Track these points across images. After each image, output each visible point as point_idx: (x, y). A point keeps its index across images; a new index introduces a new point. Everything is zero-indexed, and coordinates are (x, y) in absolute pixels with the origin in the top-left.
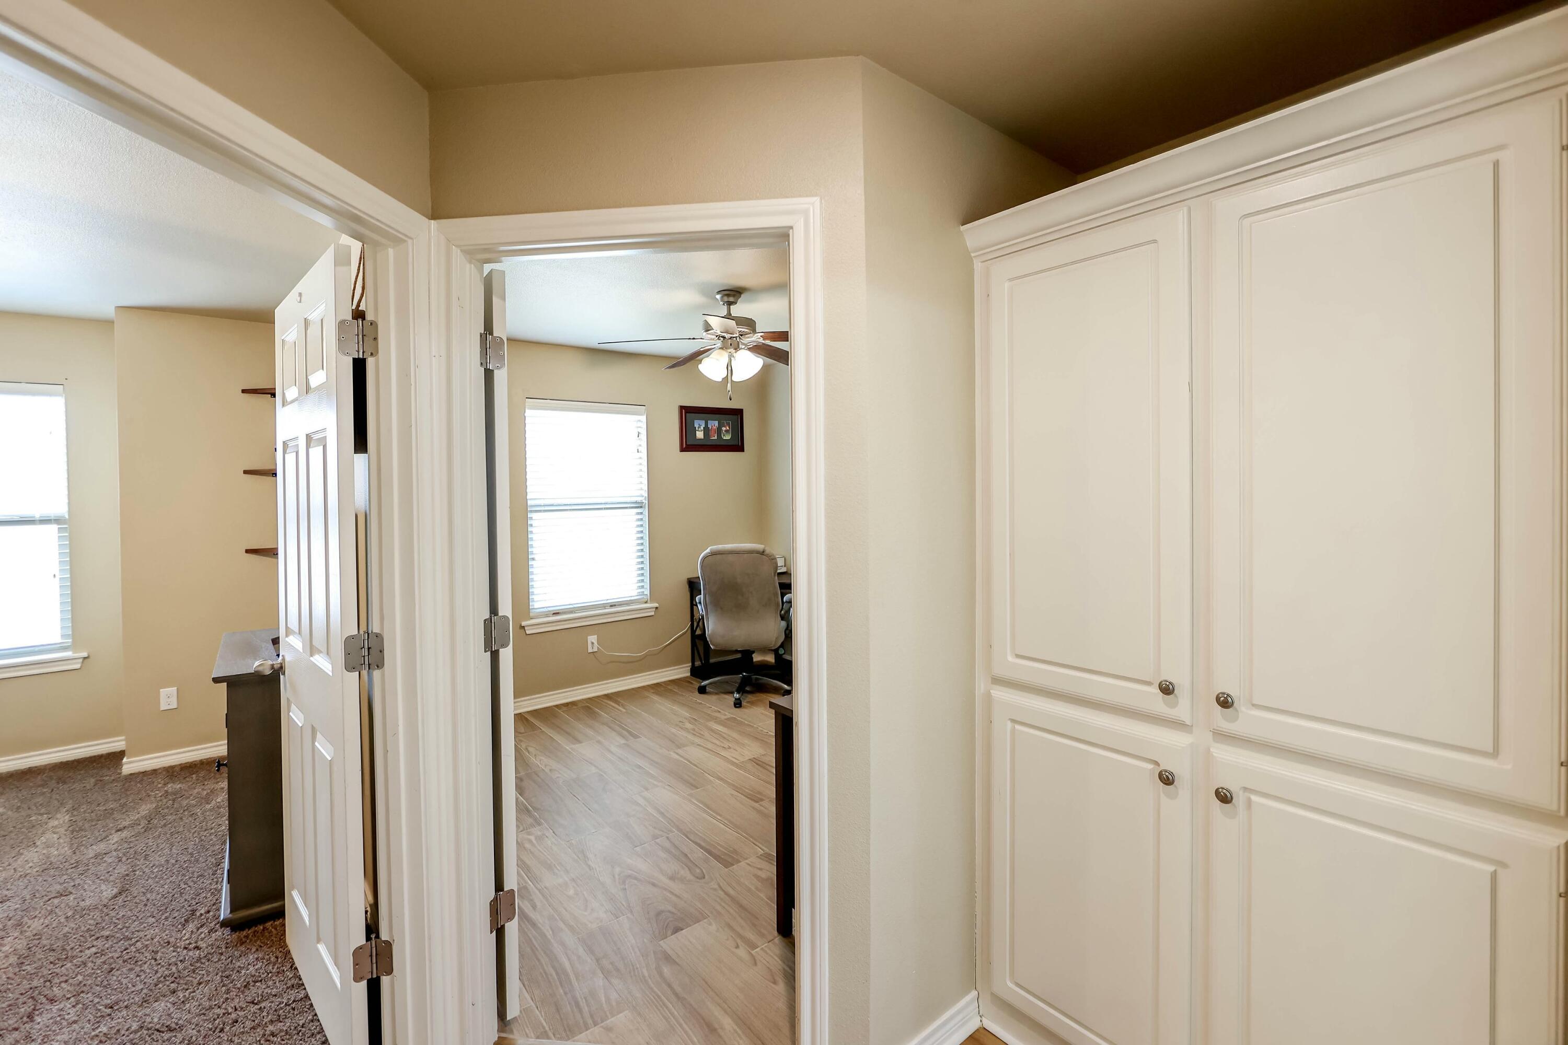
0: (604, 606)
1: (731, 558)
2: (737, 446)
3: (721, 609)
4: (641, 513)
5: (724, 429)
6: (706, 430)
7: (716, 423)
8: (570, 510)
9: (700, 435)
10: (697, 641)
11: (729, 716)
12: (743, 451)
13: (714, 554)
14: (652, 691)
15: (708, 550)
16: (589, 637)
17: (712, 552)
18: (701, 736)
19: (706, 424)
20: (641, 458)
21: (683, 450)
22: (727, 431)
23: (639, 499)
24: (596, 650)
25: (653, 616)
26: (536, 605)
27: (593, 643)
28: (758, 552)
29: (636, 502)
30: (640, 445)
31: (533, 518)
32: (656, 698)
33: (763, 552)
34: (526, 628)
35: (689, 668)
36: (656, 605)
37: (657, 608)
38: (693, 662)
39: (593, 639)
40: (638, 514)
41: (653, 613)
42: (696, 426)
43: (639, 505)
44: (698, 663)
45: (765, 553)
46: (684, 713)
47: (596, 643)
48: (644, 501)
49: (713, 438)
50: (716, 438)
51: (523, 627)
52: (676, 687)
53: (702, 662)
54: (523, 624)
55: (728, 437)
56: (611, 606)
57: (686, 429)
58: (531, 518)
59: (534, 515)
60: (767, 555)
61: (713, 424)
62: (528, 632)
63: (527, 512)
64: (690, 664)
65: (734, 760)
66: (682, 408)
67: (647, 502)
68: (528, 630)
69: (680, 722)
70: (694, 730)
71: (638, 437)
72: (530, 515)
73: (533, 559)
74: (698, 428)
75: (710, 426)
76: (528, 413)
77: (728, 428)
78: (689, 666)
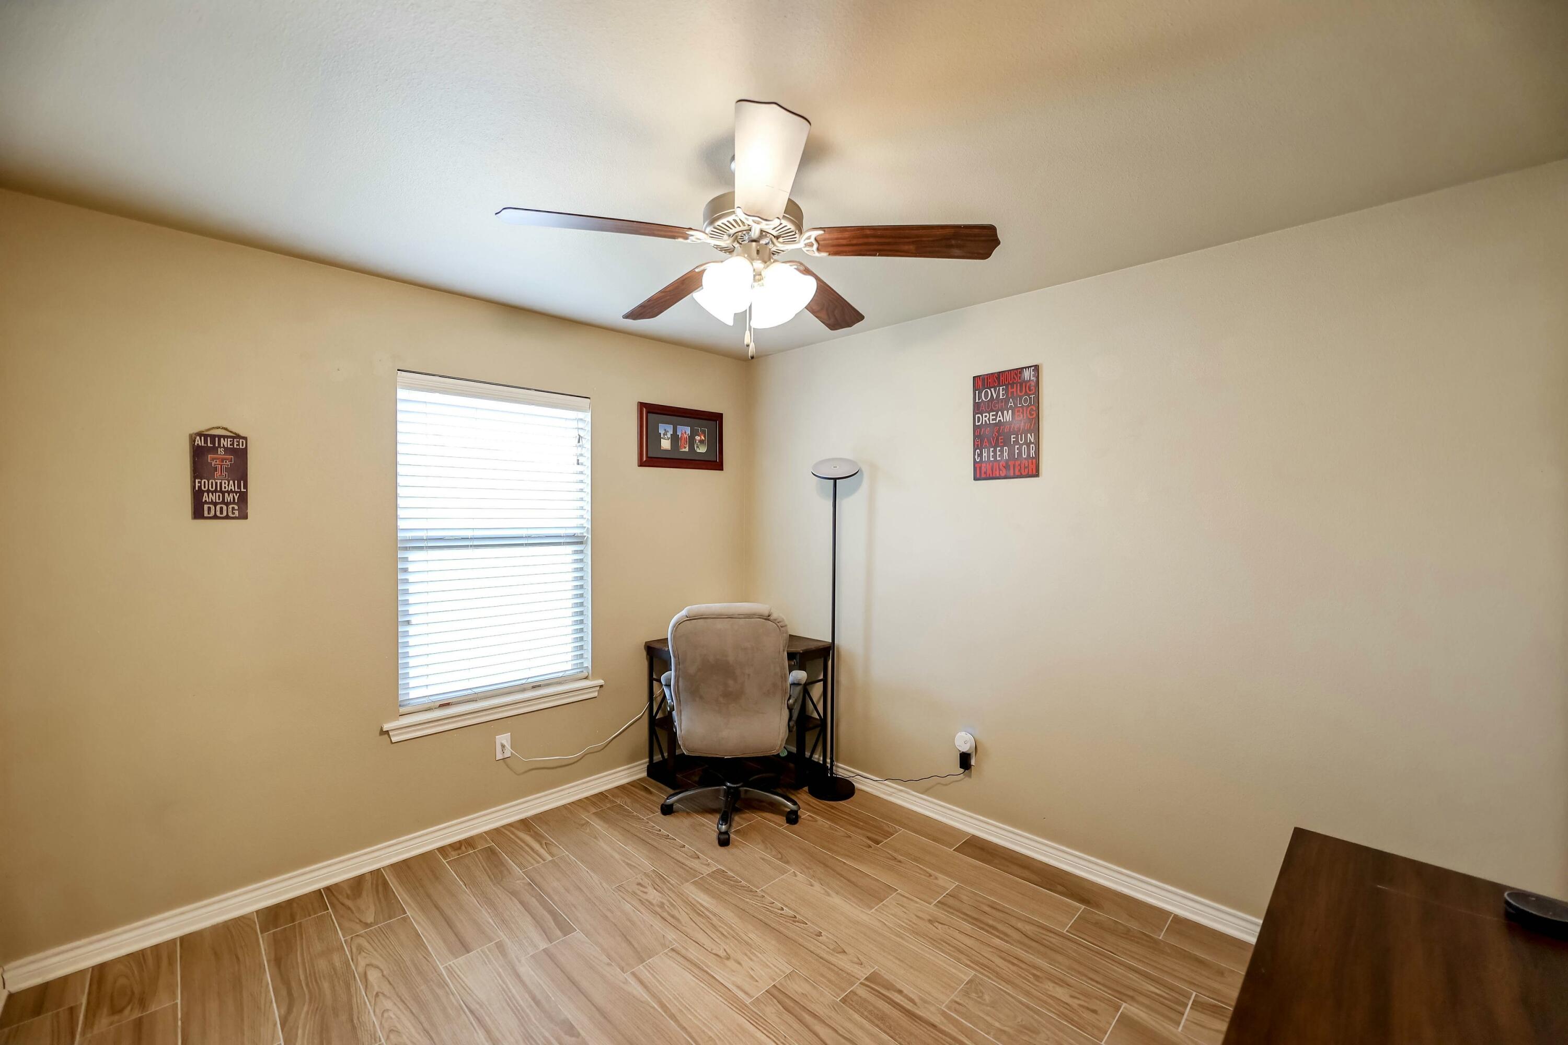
0: (522, 689)
1: (720, 625)
2: (714, 463)
3: (701, 697)
4: (582, 552)
5: (698, 438)
6: (675, 439)
7: (688, 430)
8: (471, 546)
9: (666, 444)
10: (658, 730)
11: (715, 866)
12: (722, 469)
13: (690, 618)
14: (594, 811)
15: (683, 613)
16: (497, 737)
17: (691, 615)
18: (673, 923)
19: (675, 430)
20: (581, 473)
21: (642, 464)
22: (701, 442)
23: (578, 531)
24: (509, 755)
25: (596, 697)
26: (413, 694)
27: (503, 746)
28: (761, 616)
29: (574, 536)
30: (581, 455)
31: (409, 560)
32: (598, 825)
33: (769, 616)
34: (391, 733)
35: (646, 766)
36: (601, 682)
37: (601, 686)
38: (651, 756)
39: (504, 739)
40: (576, 552)
41: (596, 694)
42: (662, 431)
43: (577, 540)
44: (657, 758)
45: (771, 618)
46: (642, 859)
47: (508, 746)
48: (585, 534)
49: (684, 450)
50: (687, 449)
51: (387, 732)
52: (628, 801)
53: (663, 756)
54: (386, 727)
55: (702, 449)
56: (534, 687)
57: (647, 436)
58: (405, 559)
59: (412, 556)
60: (774, 621)
61: (684, 431)
62: (394, 739)
63: (396, 549)
64: (647, 760)
65: (741, 995)
66: (642, 405)
67: (590, 536)
68: (394, 735)
69: (639, 884)
70: (662, 906)
71: (579, 442)
72: (401, 554)
73: (408, 622)
74: (664, 435)
75: (679, 433)
76: (402, 394)
77: (703, 438)
78: (646, 763)
